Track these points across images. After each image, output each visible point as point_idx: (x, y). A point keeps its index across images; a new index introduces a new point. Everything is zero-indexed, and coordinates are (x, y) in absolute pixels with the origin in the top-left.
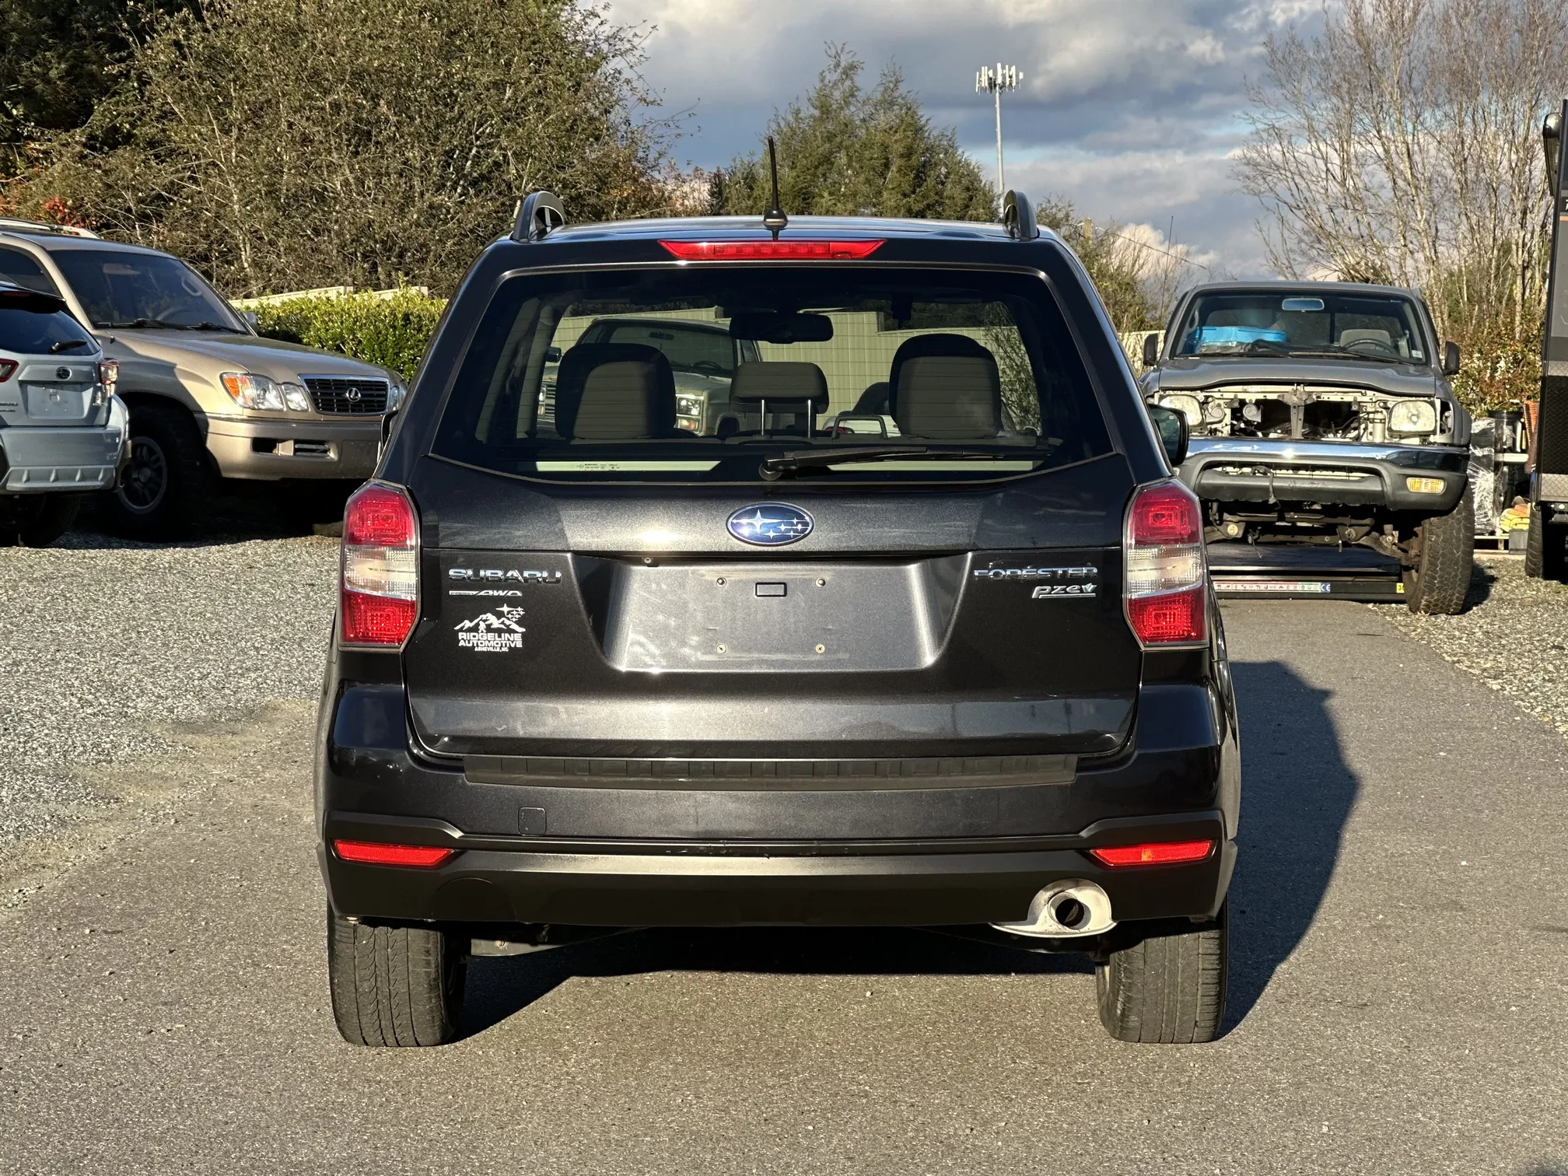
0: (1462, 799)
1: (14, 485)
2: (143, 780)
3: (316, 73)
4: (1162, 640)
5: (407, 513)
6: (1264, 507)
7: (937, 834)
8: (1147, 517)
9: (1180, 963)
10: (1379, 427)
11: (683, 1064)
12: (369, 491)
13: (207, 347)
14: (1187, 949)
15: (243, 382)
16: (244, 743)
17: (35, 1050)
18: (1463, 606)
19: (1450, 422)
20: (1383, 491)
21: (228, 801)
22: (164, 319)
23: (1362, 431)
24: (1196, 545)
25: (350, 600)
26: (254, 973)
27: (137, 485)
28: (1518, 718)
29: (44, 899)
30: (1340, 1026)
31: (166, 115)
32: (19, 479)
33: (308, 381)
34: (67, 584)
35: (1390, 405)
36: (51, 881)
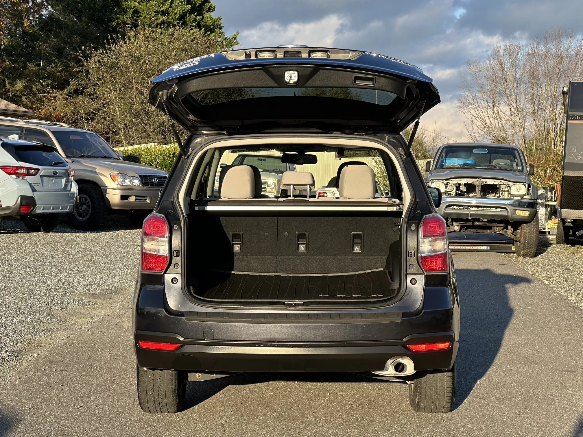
0: (536, 323)
1: (38, 211)
2: (77, 315)
3: (146, 71)
4: (432, 271)
5: (165, 225)
6: (467, 220)
7: (352, 339)
8: (427, 227)
9: (438, 385)
10: (506, 193)
11: (262, 420)
12: (152, 217)
13: (105, 164)
14: (441, 380)
15: (118, 176)
16: (114, 302)
17: (33, 414)
18: (535, 254)
19: (531, 192)
20: (508, 215)
21: (107, 323)
22: (91, 154)
23: (501, 194)
24: (444, 237)
25: (145, 256)
26: (112, 386)
27: (81, 211)
28: (555, 295)
29: (40, 358)
30: (495, 407)
31: (95, 85)
32: (40, 209)
33: (140, 176)
34: (56, 245)
35: (510, 185)
36: (43, 352)
